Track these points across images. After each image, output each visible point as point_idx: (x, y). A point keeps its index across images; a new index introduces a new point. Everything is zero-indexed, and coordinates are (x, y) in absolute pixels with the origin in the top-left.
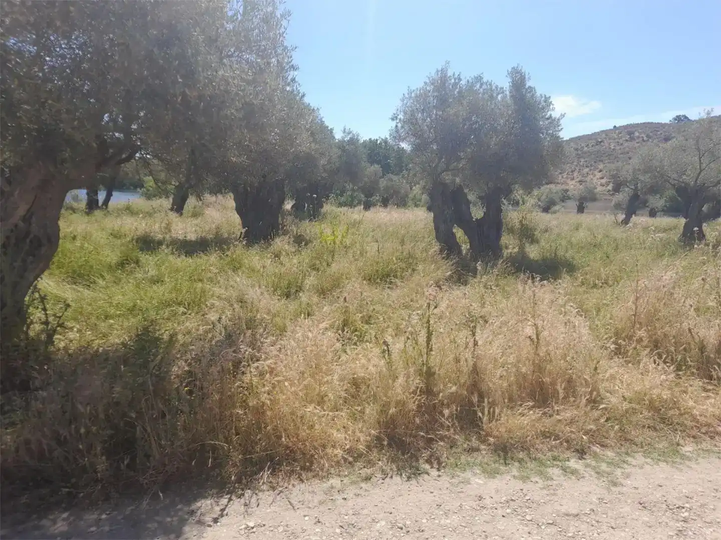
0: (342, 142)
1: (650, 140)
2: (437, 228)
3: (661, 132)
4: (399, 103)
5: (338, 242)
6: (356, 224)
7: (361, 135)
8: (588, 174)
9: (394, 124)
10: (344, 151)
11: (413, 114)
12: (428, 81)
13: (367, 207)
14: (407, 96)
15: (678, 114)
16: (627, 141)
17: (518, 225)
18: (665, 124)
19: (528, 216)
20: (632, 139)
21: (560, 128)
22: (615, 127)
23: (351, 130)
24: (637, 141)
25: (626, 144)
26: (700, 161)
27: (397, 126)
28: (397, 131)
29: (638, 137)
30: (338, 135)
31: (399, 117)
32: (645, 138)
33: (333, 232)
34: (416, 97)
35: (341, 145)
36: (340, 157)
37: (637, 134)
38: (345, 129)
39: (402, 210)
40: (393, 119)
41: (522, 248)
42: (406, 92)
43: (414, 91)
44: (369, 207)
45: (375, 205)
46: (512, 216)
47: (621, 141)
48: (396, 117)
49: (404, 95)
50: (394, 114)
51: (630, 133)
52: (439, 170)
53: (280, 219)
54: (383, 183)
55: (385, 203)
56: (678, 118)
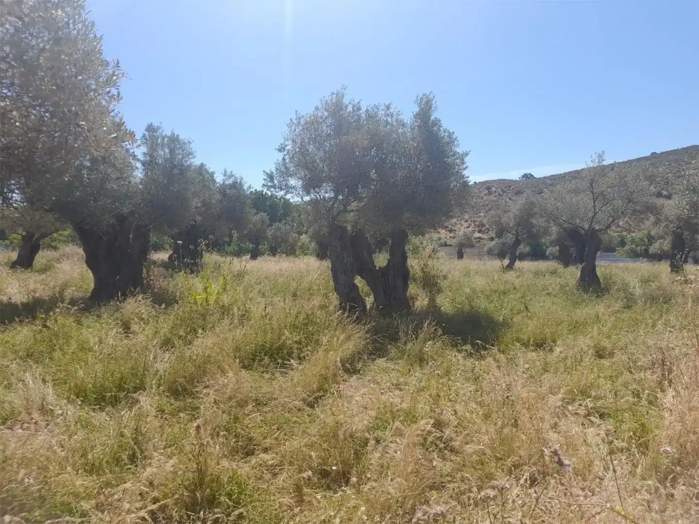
0: (223, 186)
1: (505, 194)
2: (336, 279)
3: (514, 187)
4: (286, 130)
5: (212, 302)
6: (240, 276)
7: (245, 179)
8: (456, 223)
9: (280, 156)
10: (224, 194)
11: (302, 146)
12: (320, 106)
13: (254, 257)
14: (295, 121)
15: (525, 173)
16: (486, 195)
17: (419, 274)
18: (515, 182)
19: (430, 263)
20: (490, 193)
21: (465, 166)
22: (475, 182)
23: (233, 173)
24: (494, 195)
25: (485, 198)
26: (594, 204)
27: (284, 159)
28: (285, 164)
29: (495, 192)
30: (219, 179)
31: (287, 148)
32: (501, 193)
33: (206, 289)
34: (307, 123)
35: (223, 190)
36: (221, 202)
37: (494, 189)
38: (226, 172)
39: (291, 258)
40: (280, 150)
41: (432, 300)
42: (294, 117)
43: (303, 116)
44: (257, 257)
45: (263, 254)
46: (414, 264)
47: (482, 195)
48: (284, 148)
49: (291, 120)
50: (281, 144)
51: (488, 188)
52: (335, 212)
53: (144, 271)
54: (270, 233)
55: (273, 252)
56: (526, 176)
